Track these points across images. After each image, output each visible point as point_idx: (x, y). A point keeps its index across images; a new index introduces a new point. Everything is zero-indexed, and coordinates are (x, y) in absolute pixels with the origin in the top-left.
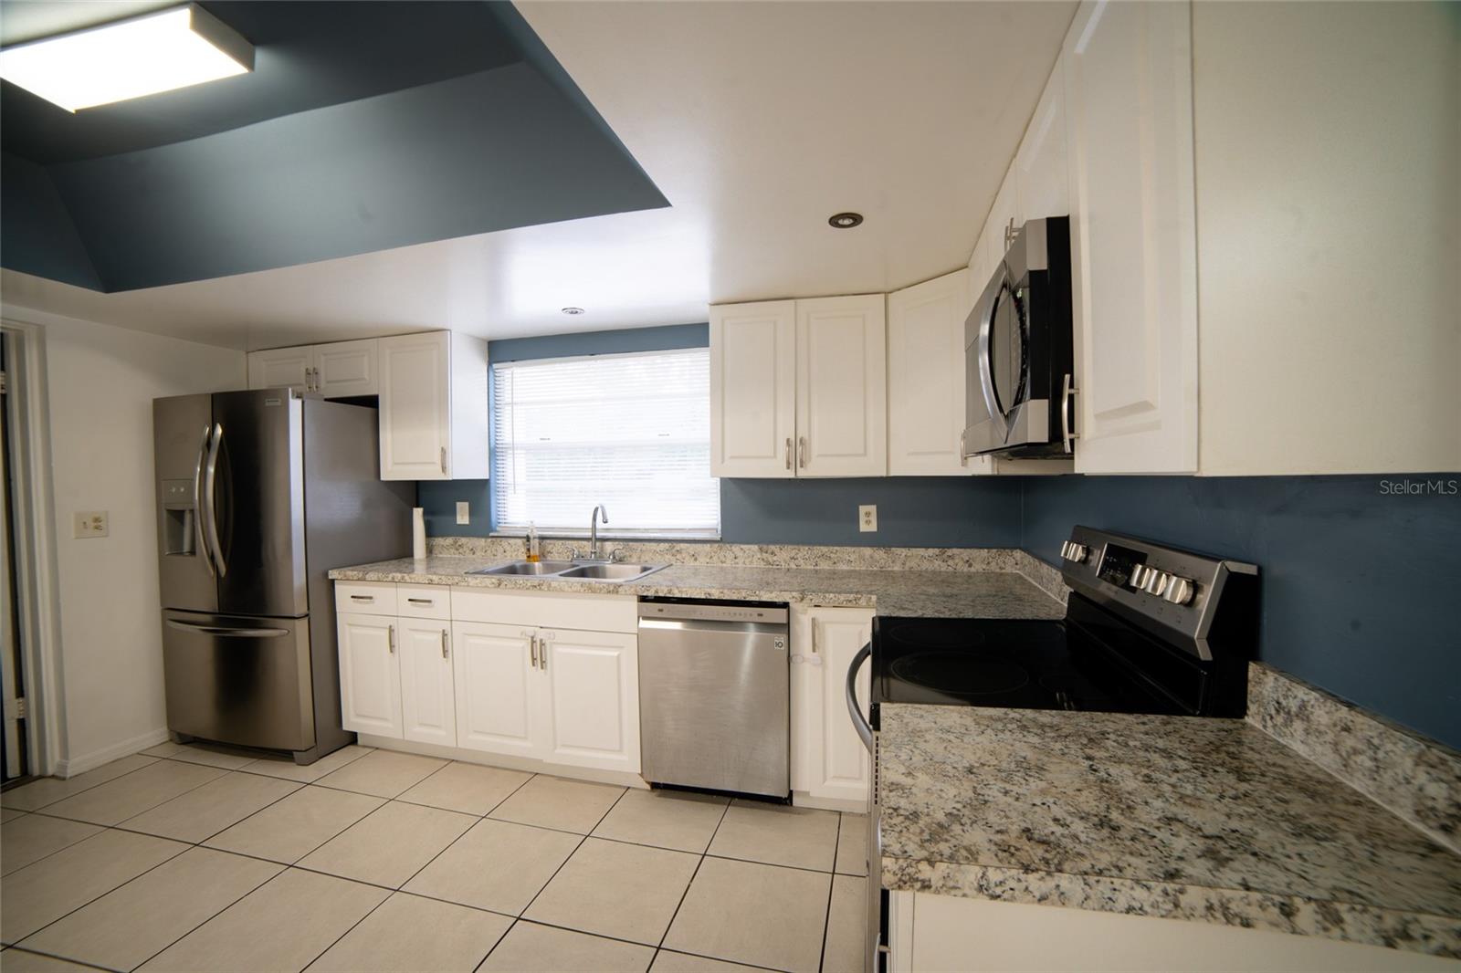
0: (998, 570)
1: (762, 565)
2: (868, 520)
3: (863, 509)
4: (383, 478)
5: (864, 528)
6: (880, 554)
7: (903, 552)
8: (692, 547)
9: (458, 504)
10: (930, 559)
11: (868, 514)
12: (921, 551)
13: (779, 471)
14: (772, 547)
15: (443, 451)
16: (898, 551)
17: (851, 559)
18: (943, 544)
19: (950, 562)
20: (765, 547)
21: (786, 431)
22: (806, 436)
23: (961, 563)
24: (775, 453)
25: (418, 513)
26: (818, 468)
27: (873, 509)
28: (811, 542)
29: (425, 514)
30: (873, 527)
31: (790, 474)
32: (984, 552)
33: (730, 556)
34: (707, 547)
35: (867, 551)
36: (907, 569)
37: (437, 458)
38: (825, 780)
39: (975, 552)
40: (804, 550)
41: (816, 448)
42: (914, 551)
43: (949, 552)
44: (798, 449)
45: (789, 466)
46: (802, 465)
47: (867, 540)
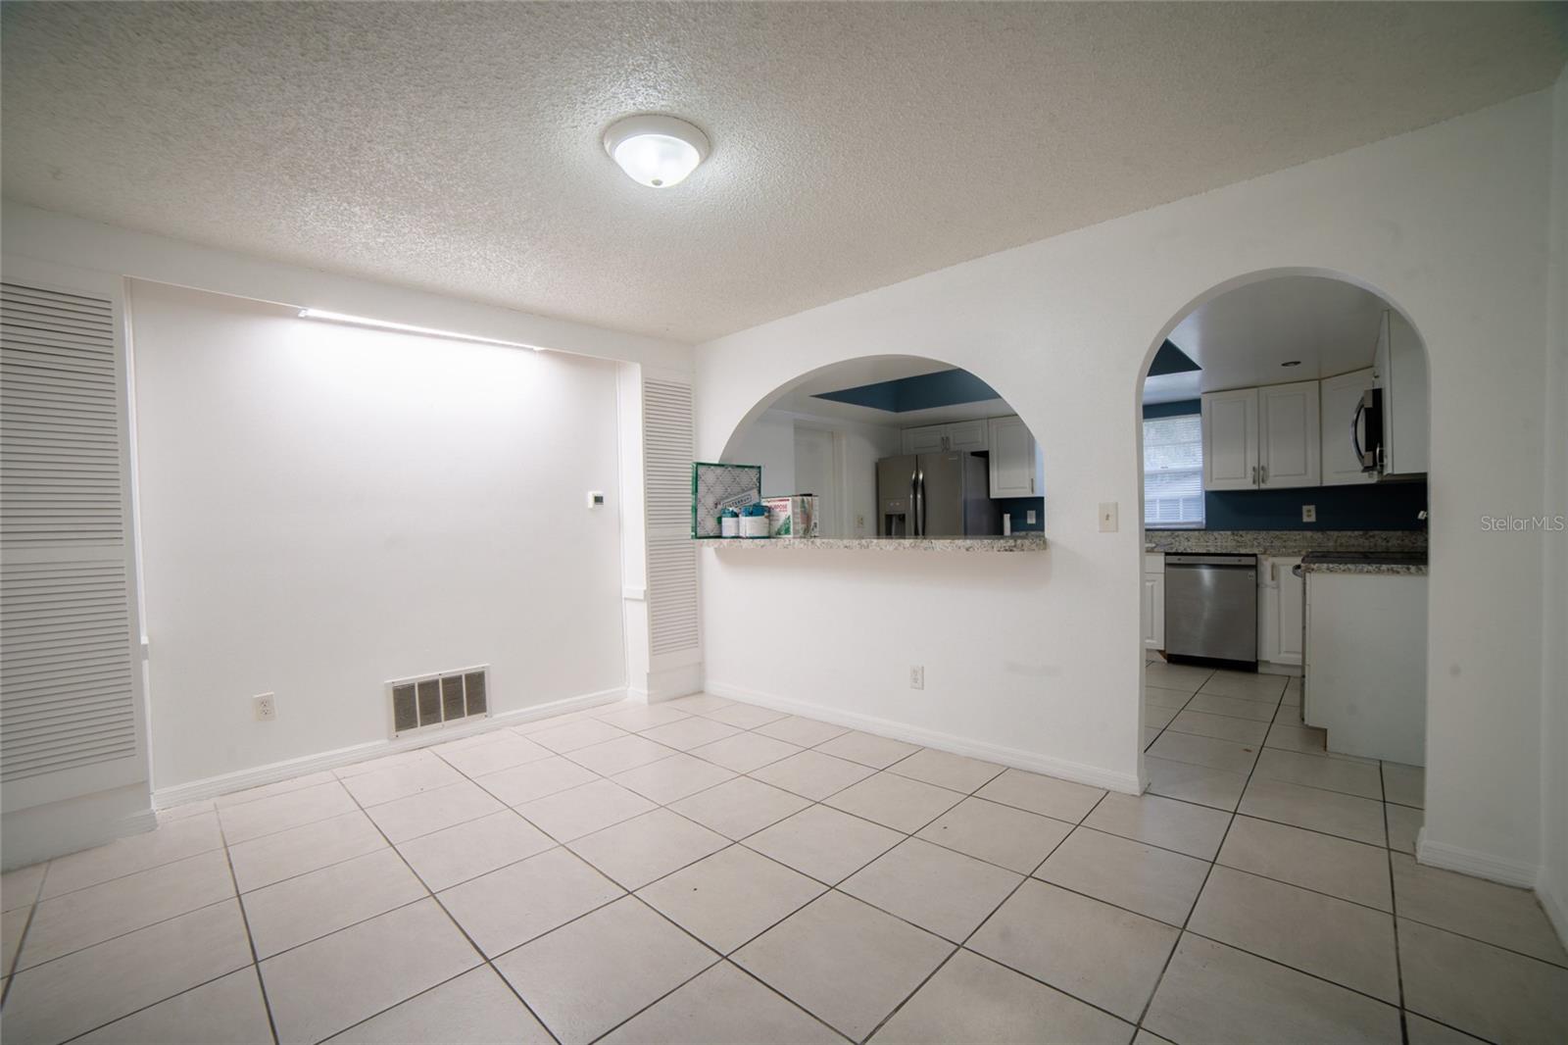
0: (1411, 545)
1: (1234, 543)
2: (1309, 514)
3: (1305, 508)
4: (992, 497)
5: (1306, 519)
6: (1318, 535)
7: (1335, 534)
8: (1186, 534)
9: (1028, 512)
10: (1356, 537)
11: (1309, 511)
12: (1349, 533)
13: (1247, 484)
14: (1241, 532)
15: (1032, 480)
16: (1332, 533)
17: (1296, 537)
18: (1366, 528)
19: (1372, 540)
20: (1236, 532)
21: (1252, 462)
22: (1266, 465)
23: (1380, 541)
24: (1245, 475)
25: (1007, 517)
26: (1273, 483)
27: (1312, 507)
28: (1268, 529)
29: (1011, 518)
30: (1313, 519)
31: (1255, 487)
32: (1399, 533)
33: (1212, 538)
34: (1196, 533)
35: (1309, 534)
36: (1338, 544)
37: (1028, 484)
38: (1280, 653)
39: (1391, 533)
40: (1263, 534)
41: (1272, 473)
42: (1344, 533)
43: (1371, 533)
44: (1260, 472)
45: (1254, 482)
46: (1263, 481)
47: (1309, 527)
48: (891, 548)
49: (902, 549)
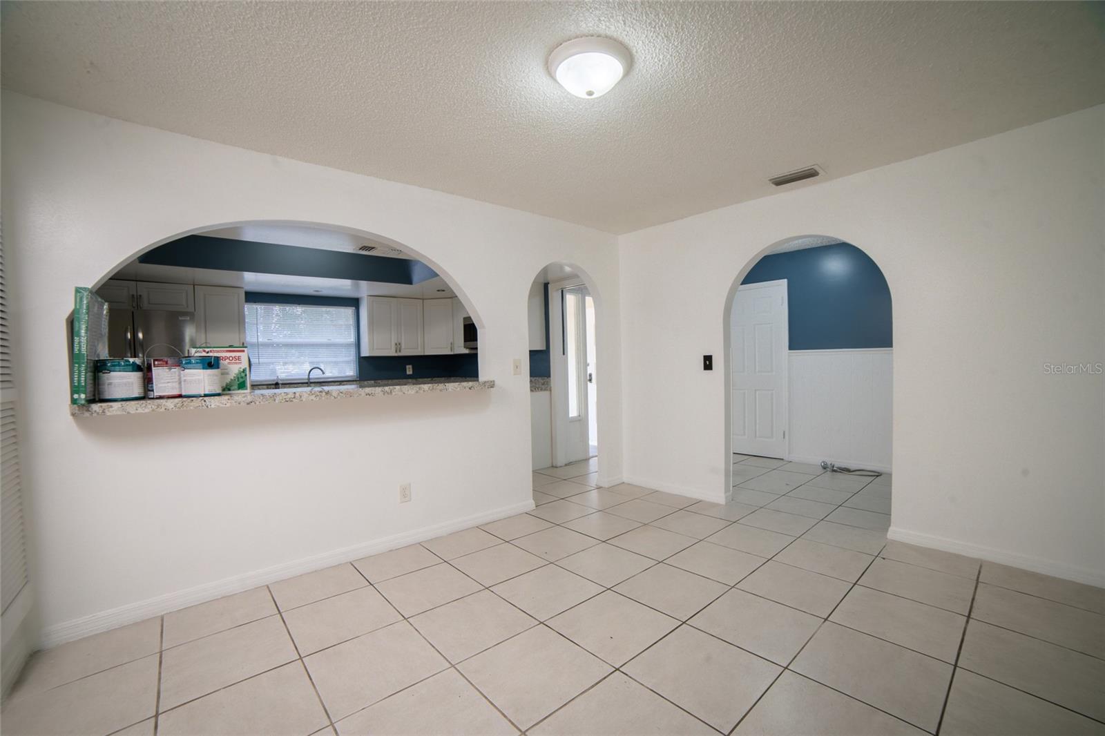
2: (409, 370)
3: (407, 367)
5: (408, 373)
11: (409, 368)
13: (392, 353)
21: (398, 340)
22: (402, 343)
24: (392, 347)
26: (404, 352)
27: (411, 366)
30: (411, 373)
31: (396, 355)
41: (403, 347)
44: (398, 346)
45: (396, 351)
46: (400, 351)
47: (410, 377)
48: (413, 392)
49: (422, 391)
